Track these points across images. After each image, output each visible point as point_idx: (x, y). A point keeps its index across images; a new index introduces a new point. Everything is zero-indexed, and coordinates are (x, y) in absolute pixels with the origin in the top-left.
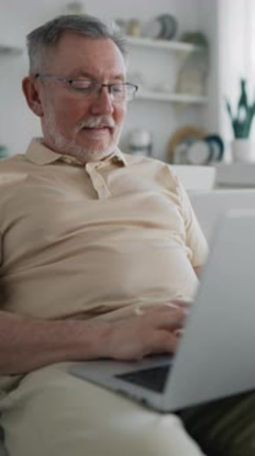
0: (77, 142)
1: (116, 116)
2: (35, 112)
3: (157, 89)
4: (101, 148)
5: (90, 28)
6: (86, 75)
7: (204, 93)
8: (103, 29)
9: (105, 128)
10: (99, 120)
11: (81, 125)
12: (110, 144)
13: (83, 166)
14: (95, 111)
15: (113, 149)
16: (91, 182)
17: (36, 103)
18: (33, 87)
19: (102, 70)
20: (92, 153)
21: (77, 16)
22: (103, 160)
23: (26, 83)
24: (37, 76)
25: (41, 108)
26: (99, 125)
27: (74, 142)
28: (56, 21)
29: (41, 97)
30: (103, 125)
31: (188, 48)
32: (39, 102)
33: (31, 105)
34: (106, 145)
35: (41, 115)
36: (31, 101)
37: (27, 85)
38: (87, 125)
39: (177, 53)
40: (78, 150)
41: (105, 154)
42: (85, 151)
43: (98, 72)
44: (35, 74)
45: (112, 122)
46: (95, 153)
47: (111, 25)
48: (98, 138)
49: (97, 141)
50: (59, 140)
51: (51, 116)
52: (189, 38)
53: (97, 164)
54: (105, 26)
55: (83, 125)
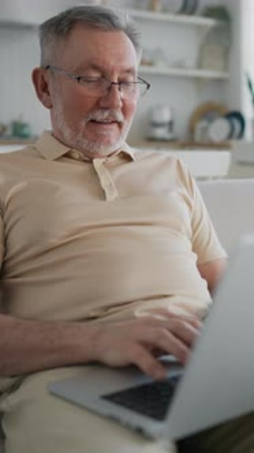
0: (84, 136)
1: (125, 110)
2: (44, 103)
3: (180, 65)
4: (108, 143)
5: (101, 20)
6: (96, 68)
7: (226, 68)
8: (116, 21)
9: (113, 122)
10: (106, 114)
11: (88, 117)
12: (118, 139)
13: (90, 161)
14: (102, 104)
15: (121, 144)
16: (99, 180)
17: (45, 95)
18: (43, 77)
19: (112, 63)
20: (99, 147)
21: (89, 7)
22: (109, 156)
23: (36, 74)
24: (48, 67)
25: (50, 99)
26: (107, 119)
27: (80, 135)
28: (69, 12)
29: (50, 88)
30: (111, 119)
31: (210, 22)
32: (48, 94)
33: (40, 96)
34: (113, 140)
35: (50, 107)
36: (40, 92)
37: (37, 76)
38: (93, 118)
39: (199, 28)
40: (85, 144)
41: (111, 150)
42: (91, 145)
43: (108, 64)
44: (45, 66)
45: (120, 117)
46: (102, 147)
47: (125, 16)
48: (105, 133)
49: (105, 136)
50: (67, 133)
51: (59, 108)
52: (210, 12)
53: (104, 160)
54: (117, 18)
55: (91, 117)
